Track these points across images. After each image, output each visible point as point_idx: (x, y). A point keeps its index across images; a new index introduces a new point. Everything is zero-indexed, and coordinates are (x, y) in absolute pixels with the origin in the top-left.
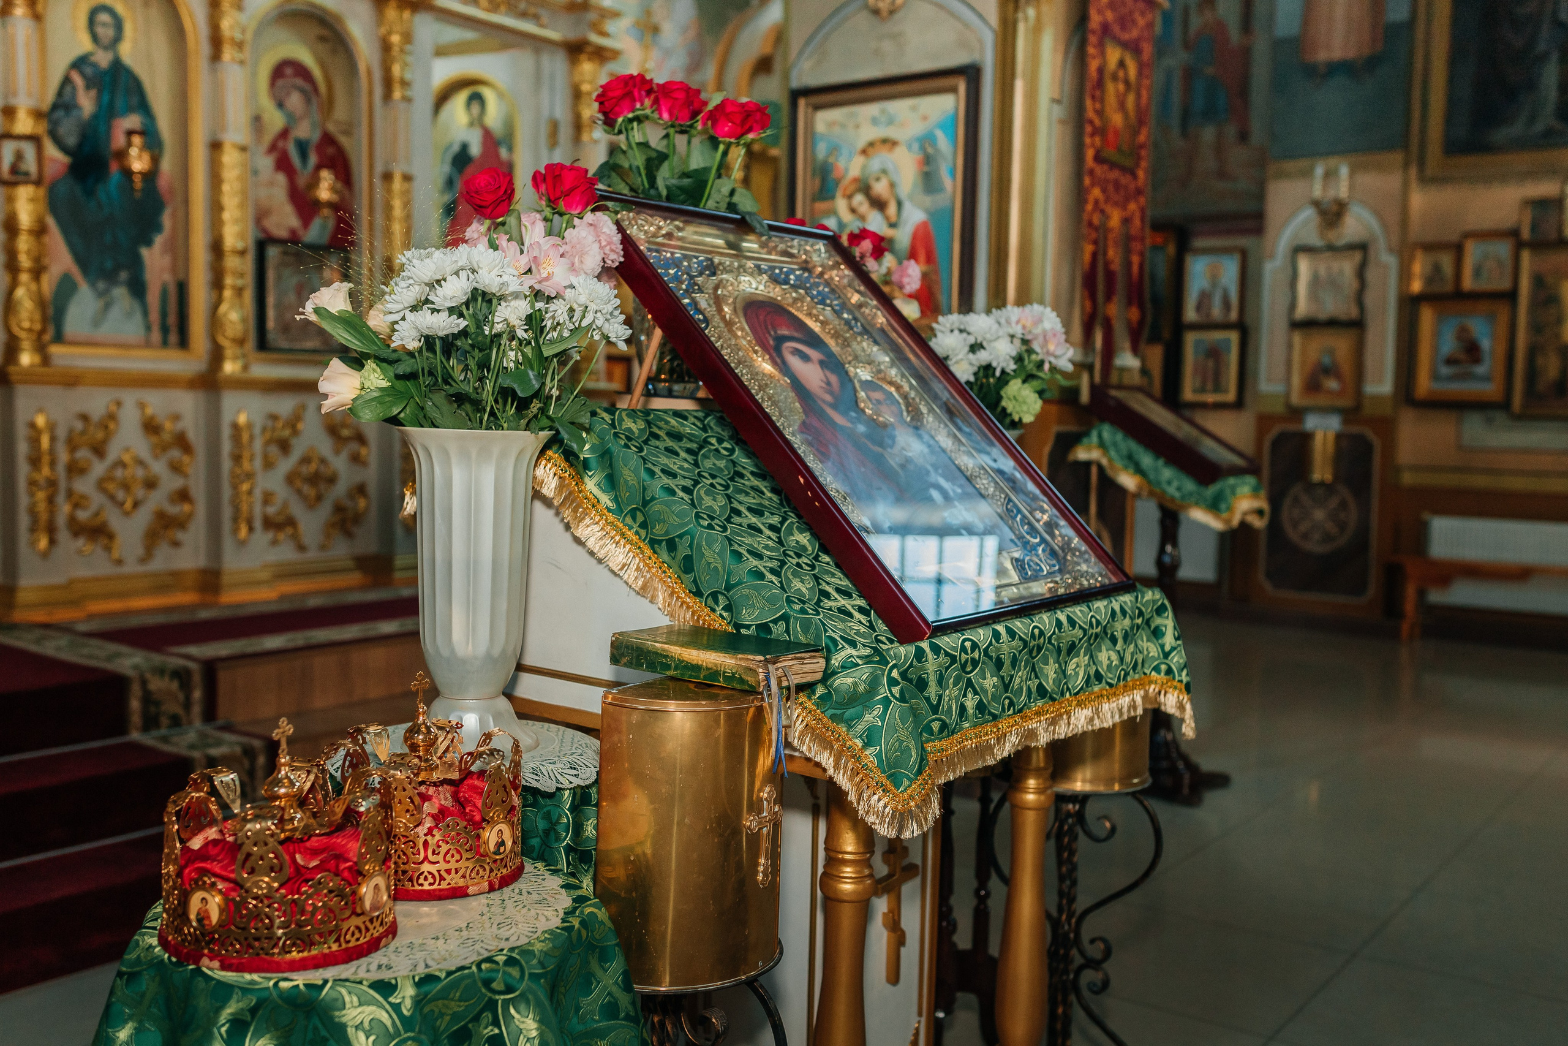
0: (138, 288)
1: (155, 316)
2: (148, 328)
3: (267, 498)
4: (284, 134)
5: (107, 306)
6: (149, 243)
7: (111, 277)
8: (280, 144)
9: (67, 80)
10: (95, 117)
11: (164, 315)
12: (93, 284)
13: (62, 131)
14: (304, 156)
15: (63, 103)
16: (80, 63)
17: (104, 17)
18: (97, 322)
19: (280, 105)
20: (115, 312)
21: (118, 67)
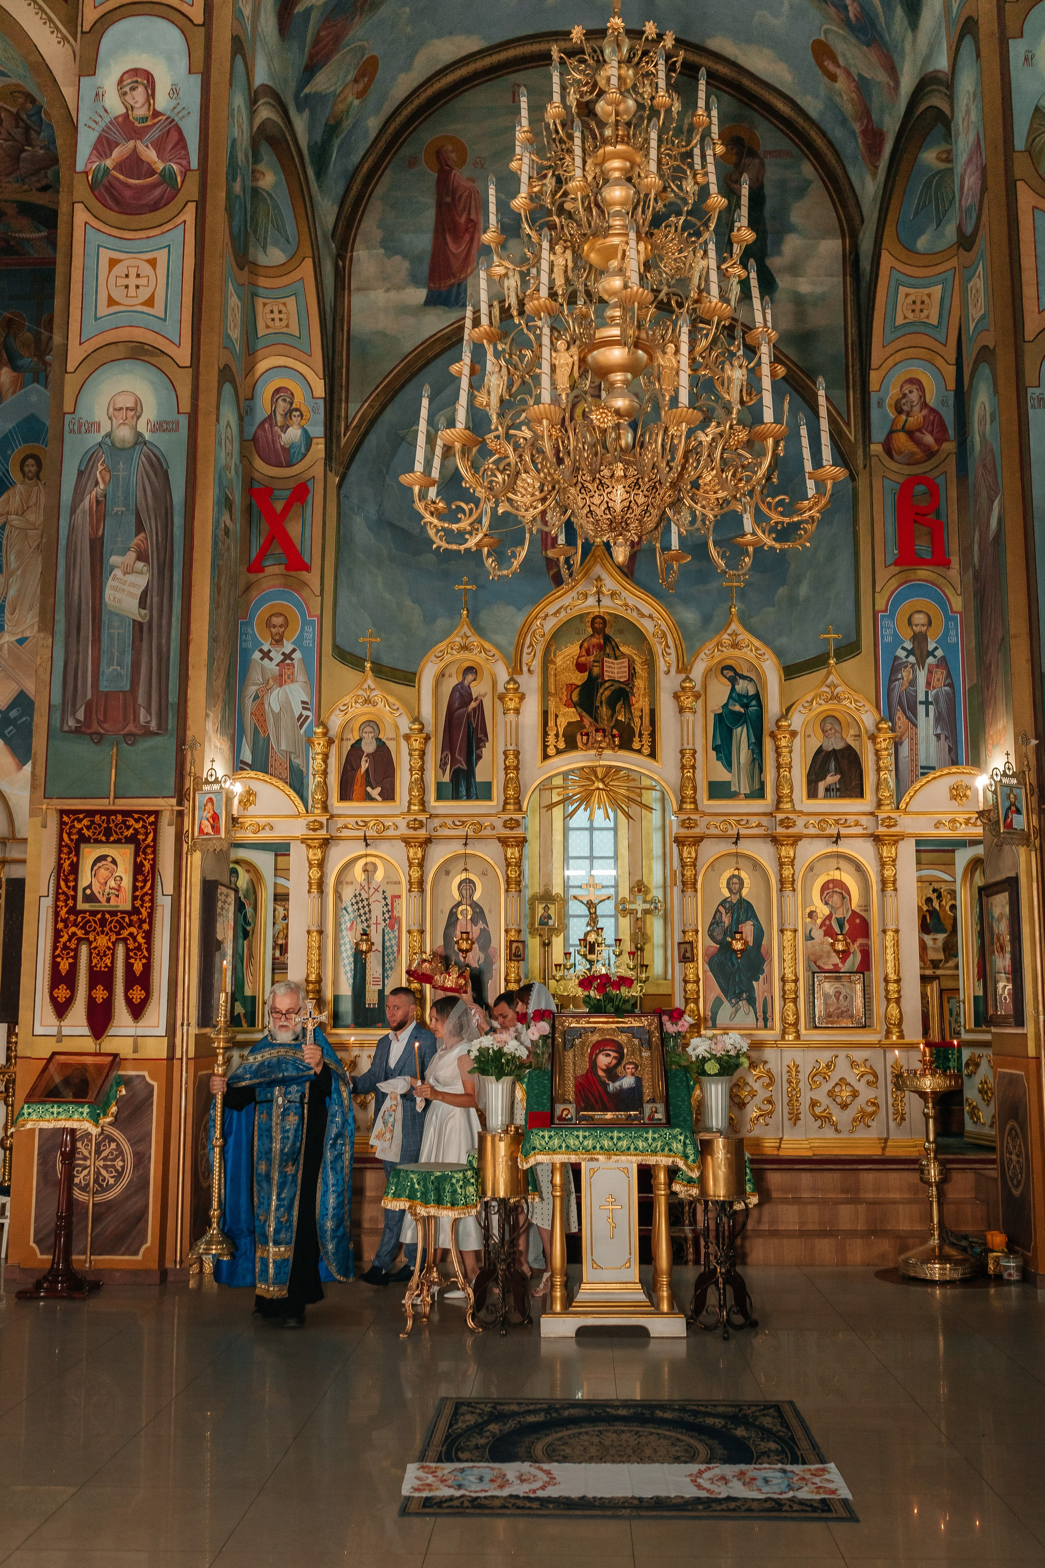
0: (751, 1001)
1: (760, 1014)
2: (757, 1019)
3: (814, 1104)
4: (829, 917)
5: (737, 1011)
6: (757, 980)
7: (739, 997)
8: (827, 922)
9: (717, 911)
10: (730, 925)
11: (765, 1013)
12: (730, 1001)
13: (715, 934)
14: (841, 927)
15: (716, 922)
16: (723, 903)
17: (735, 880)
18: (732, 1018)
19: (826, 904)
20: (741, 1013)
21: (742, 900)
